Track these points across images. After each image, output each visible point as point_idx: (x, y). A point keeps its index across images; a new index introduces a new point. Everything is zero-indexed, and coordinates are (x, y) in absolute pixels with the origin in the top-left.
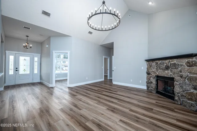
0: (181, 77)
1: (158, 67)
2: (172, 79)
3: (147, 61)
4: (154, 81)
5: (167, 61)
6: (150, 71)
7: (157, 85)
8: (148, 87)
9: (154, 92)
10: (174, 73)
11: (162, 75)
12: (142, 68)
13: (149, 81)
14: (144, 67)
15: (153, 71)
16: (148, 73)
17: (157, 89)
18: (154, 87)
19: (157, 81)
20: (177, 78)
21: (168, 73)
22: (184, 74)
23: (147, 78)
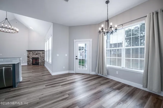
0: (41, 57)
1: (33, 54)
2: (38, 58)
3: (28, 51)
4: (31, 60)
5: (37, 52)
6: (29, 56)
7: (33, 61)
8: (28, 64)
9: (32, 65)
10: (39, 56)
11: (35, 57)
12: (25, 54)
13: (29, 61)
14: (26, 54)
15: (31, 56)
16: (28, 57)
17: (33, 63)
18: (31, 63)
19: (33, 60)
20: (39, 57)
21: (37, 56)
22: (41, 56)
23: (28, 59)
